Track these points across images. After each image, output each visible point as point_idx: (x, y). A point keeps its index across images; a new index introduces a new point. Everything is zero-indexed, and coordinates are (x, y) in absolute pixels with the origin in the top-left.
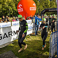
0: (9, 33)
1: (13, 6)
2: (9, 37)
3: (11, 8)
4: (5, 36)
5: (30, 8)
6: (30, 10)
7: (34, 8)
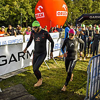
0: (19, 53)
1: (28, 9)
2: (19, 60)
3: (24, 11)
4: (13, 59)
5: (57, 12)
6: (57, 15)
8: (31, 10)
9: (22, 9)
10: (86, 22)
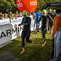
0: (7, 31)
1: (12, 1)
3: (9, 3)
4: (3, 35)
7: (35, 2)
8: (14, 2)
9: (8, 2)
10: (49, 8)
